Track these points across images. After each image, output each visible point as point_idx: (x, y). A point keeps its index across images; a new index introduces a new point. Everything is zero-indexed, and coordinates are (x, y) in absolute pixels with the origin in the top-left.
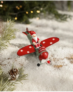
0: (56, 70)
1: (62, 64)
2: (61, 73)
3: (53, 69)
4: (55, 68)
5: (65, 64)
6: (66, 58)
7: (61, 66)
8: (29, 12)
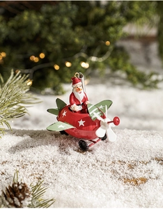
0: (131, 189)
1: (146, 176)
2: (144, 198)
3: (122, 188)
4: (126, 186)
5: (153, 176)
6: (156, 159)
7: (144, 180)
8: (62, 66)
